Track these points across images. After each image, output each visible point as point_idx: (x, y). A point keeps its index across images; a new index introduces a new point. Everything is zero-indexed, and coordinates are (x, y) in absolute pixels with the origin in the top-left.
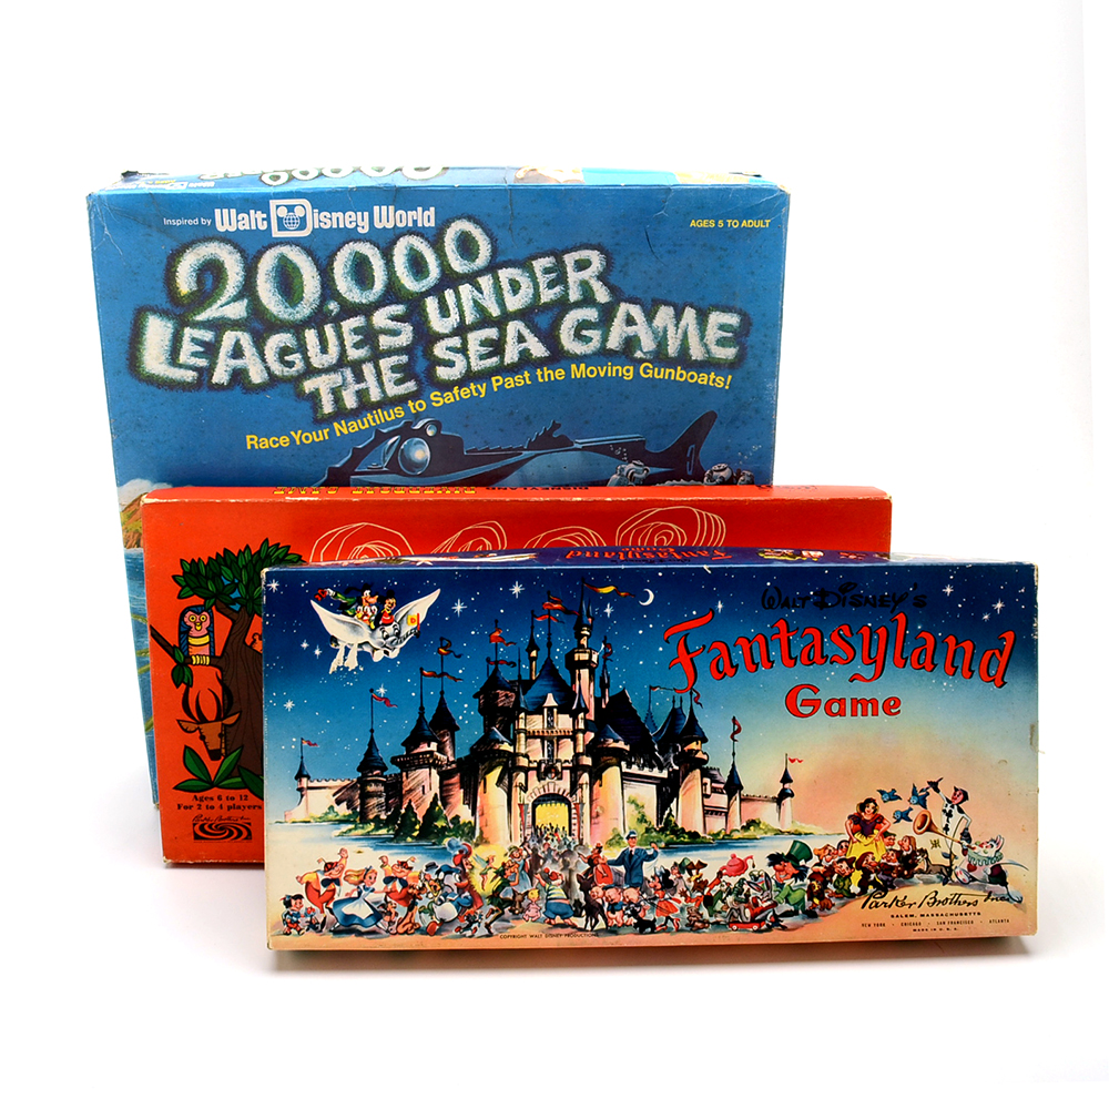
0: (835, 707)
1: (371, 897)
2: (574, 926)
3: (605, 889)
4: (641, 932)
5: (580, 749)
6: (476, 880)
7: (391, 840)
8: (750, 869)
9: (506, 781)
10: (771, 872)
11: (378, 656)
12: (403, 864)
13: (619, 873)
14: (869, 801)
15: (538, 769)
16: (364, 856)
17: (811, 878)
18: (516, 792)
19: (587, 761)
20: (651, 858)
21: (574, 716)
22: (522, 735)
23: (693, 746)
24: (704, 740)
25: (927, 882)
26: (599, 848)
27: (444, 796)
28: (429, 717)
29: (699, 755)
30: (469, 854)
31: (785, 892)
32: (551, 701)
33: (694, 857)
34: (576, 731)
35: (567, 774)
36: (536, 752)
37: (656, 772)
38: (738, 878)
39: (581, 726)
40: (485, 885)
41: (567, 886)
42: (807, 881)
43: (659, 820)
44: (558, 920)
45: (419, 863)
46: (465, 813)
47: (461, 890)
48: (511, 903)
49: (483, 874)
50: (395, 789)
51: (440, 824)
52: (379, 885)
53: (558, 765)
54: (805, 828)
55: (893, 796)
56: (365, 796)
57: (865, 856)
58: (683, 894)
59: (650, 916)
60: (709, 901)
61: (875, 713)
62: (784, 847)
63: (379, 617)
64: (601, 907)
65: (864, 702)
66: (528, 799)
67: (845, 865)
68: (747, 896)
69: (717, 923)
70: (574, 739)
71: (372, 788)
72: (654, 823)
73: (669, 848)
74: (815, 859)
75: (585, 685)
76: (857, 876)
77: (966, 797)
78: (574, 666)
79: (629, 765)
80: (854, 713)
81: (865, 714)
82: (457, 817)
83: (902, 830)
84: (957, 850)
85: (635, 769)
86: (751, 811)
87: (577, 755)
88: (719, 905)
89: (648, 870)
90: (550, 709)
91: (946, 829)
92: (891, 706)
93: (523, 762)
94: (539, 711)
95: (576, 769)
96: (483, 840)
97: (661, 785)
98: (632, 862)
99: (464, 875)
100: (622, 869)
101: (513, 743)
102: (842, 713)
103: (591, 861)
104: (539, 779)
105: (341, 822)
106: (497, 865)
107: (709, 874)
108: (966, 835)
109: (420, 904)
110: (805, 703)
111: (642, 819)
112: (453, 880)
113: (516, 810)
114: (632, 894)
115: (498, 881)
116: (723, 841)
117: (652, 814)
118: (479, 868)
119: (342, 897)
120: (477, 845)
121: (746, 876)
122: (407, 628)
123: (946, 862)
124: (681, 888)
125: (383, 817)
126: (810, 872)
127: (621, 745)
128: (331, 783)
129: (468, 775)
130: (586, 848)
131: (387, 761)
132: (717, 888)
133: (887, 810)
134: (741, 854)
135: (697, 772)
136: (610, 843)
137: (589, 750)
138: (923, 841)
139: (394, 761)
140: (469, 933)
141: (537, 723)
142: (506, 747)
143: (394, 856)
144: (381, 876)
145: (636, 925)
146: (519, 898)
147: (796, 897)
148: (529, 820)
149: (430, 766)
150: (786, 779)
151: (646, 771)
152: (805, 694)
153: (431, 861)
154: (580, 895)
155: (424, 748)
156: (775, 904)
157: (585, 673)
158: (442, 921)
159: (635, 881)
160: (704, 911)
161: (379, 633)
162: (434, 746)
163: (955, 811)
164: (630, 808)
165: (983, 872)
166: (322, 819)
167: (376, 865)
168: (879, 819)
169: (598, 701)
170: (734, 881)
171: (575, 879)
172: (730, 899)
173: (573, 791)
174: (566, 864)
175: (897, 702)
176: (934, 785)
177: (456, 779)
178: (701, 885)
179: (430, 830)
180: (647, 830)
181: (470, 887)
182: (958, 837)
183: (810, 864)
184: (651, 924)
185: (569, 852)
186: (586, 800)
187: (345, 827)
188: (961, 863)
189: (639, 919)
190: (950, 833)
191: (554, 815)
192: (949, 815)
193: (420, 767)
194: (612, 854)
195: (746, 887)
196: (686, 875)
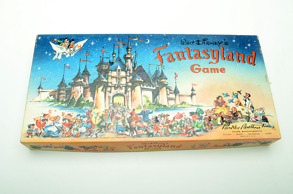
0: (206, 70)
1: (57, 125)
2: (126, 134)
3: (136, 122)
4: (149, 136)
5: (128, 81)
6: (93, 119)
7: (66, 107)
8: (184, 117)
9: (105, 90)
10: (191, 118)
11: (68, 56)
12: (69, 115)
13: (141, 118)
14: (220, 96)
15: (115, 87)
16: (57, 112)
17: (204, 119)
18: (107, 93)
19: (130, 84)
20: (151, 113)
21: (126, 72)
22: (110, 77)
23: (163, 80)
24: (166, 79)
25: (242, 121)
26: (134, 110)
27: (84, 94)
28: (81, 72)
29: (165, 83)
30: (91, 111)
31: (196, 124)
32: (119, 68)
33: (165, 113)
34: (126, 76)
35: (124, 88)
36: (114, 82)
37: (152, 88)
38: (180, 119)
39: (128, 74)
40: (96, 121)
41: (123, 121)
42: (203, 121)
43: (153, 101)
44: (120, 132)
45: (75, 114)
46: (91, 99)
47: (88, 122)
48: (105, 127)
49: (96, 118)
50: (69, 92)
51: (82, 102)
52: (61, 121)
53: (121, 85)
54: (200, 104)
55: (227, 95)
56: (59, 94)
57: (221, 113)
58: (162, 124)
59: (151, 131)
60: (171, 127)
61: (218, 72)
62: (194, 110)
63: (69, 46)
64: (135, 128)
65: (214, 69)
66: (111, 95)
67: (215, 116)
68: (184, 125)
69: (174, 134)
70: (126, 78)
71: (62, 92)
72: (152, 102)
73: (157, 110)
74: (205, 114)
75: (130, 64)
76: (219, 119)
77: (250, 96)
78: (126, 58)
79: (143, 85)
80: (212, 72)
81: (215, 72)
82: (88, 100)
83: (232, 105)
84: (250, 111)
85: (145, 87)
86: (183, 99)
87: (127, 83)
88: (175, 128)
89: (150, 117)
90: (119, 70)
91: (246, 105)
92: (223, 70)
93: (110, 84)
94: (115, 70)
95: (126, 86)
96: (96, 107)
97: (153, 91)
98: (145, 114)
99: (89, 118)
100: (142, 116)
101: (107, 79)
102: (208, 72)
103: (132, 114)
104: (115, 89)
105: (50, 102)
106: (100, 115)
107: (170, 118)
108: (252, 107)
109: (74, 127)
110: (196, 69)
111: (148, 101)
112: (85, 120)
113: (107, 98)
114: (145, 124)
115: (101, 120)
116: (175, 108)
117: (151, 100)
118: (94, 116)
119: (48, 125)
120: (94, 109)
121: (183, 119)
122: (77, 49)
123: (248, 115)
124: (161, 122)
125: (64, 100)
126: (204, 118)
127: (141, 80)
128: (49, 90)
129: (93, 88)
130: (130, 110)
131: (67, 84)
132: (173, 122)
133: (226, 99)
134: (181, 112)
135: (165, 88)
136: (138, 108)
137: (131, 81)
138: (239, 108)
139: (69, 84)
140: (90, 137)
141: (114, 74)
142: (105, 80)
143: (66, 112)
144: (62, 118)
145: (147, 134)
146: (107, 125)
147: (200, 125)
148: (111, 101)
149: (81, 85)
150: (193, 90)
151: (149, 87)
152: (196, 67)
153: (78, 114)
154: (128, 125)
155: (79, 80)
156: (193, 128)
157: (129, 60)
158: (81, 133)
159: (146, 120)
160: (170, 130)
161: (68, 50)
162: (82, 80)
163: (247, 100)
164: (144, 98)
165: (260, 118)
166: (44, 101)
167: (60, 115)
168: (224, 102)
169: (133, 68)
170: (179, 120)
171: (126, 119)
172: (178, 126)
173: (126, 93)
174: (123, 115)
175: (224, 69)
176: (239, 92)
177: (89, 89)
178: (168, 121)
179: (79, 104)
180: (150, 105)
181: (91, 122)
182: (250, 107)
183: (203, 115)
184: (152, 134)
185: (124, 111)
186: (130, 95)
187: (51, 103)
188: (252, 115)
189: (148, 132)
190: (247, 106)
191: (119, 100)
192: (246, 101)
193: (77, 86)
194: (138, 112)
195: (183, 122)
196: (163, 118)
